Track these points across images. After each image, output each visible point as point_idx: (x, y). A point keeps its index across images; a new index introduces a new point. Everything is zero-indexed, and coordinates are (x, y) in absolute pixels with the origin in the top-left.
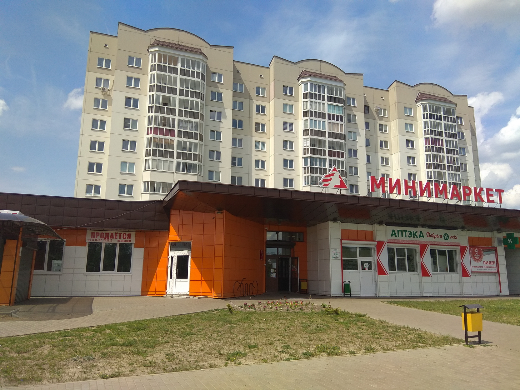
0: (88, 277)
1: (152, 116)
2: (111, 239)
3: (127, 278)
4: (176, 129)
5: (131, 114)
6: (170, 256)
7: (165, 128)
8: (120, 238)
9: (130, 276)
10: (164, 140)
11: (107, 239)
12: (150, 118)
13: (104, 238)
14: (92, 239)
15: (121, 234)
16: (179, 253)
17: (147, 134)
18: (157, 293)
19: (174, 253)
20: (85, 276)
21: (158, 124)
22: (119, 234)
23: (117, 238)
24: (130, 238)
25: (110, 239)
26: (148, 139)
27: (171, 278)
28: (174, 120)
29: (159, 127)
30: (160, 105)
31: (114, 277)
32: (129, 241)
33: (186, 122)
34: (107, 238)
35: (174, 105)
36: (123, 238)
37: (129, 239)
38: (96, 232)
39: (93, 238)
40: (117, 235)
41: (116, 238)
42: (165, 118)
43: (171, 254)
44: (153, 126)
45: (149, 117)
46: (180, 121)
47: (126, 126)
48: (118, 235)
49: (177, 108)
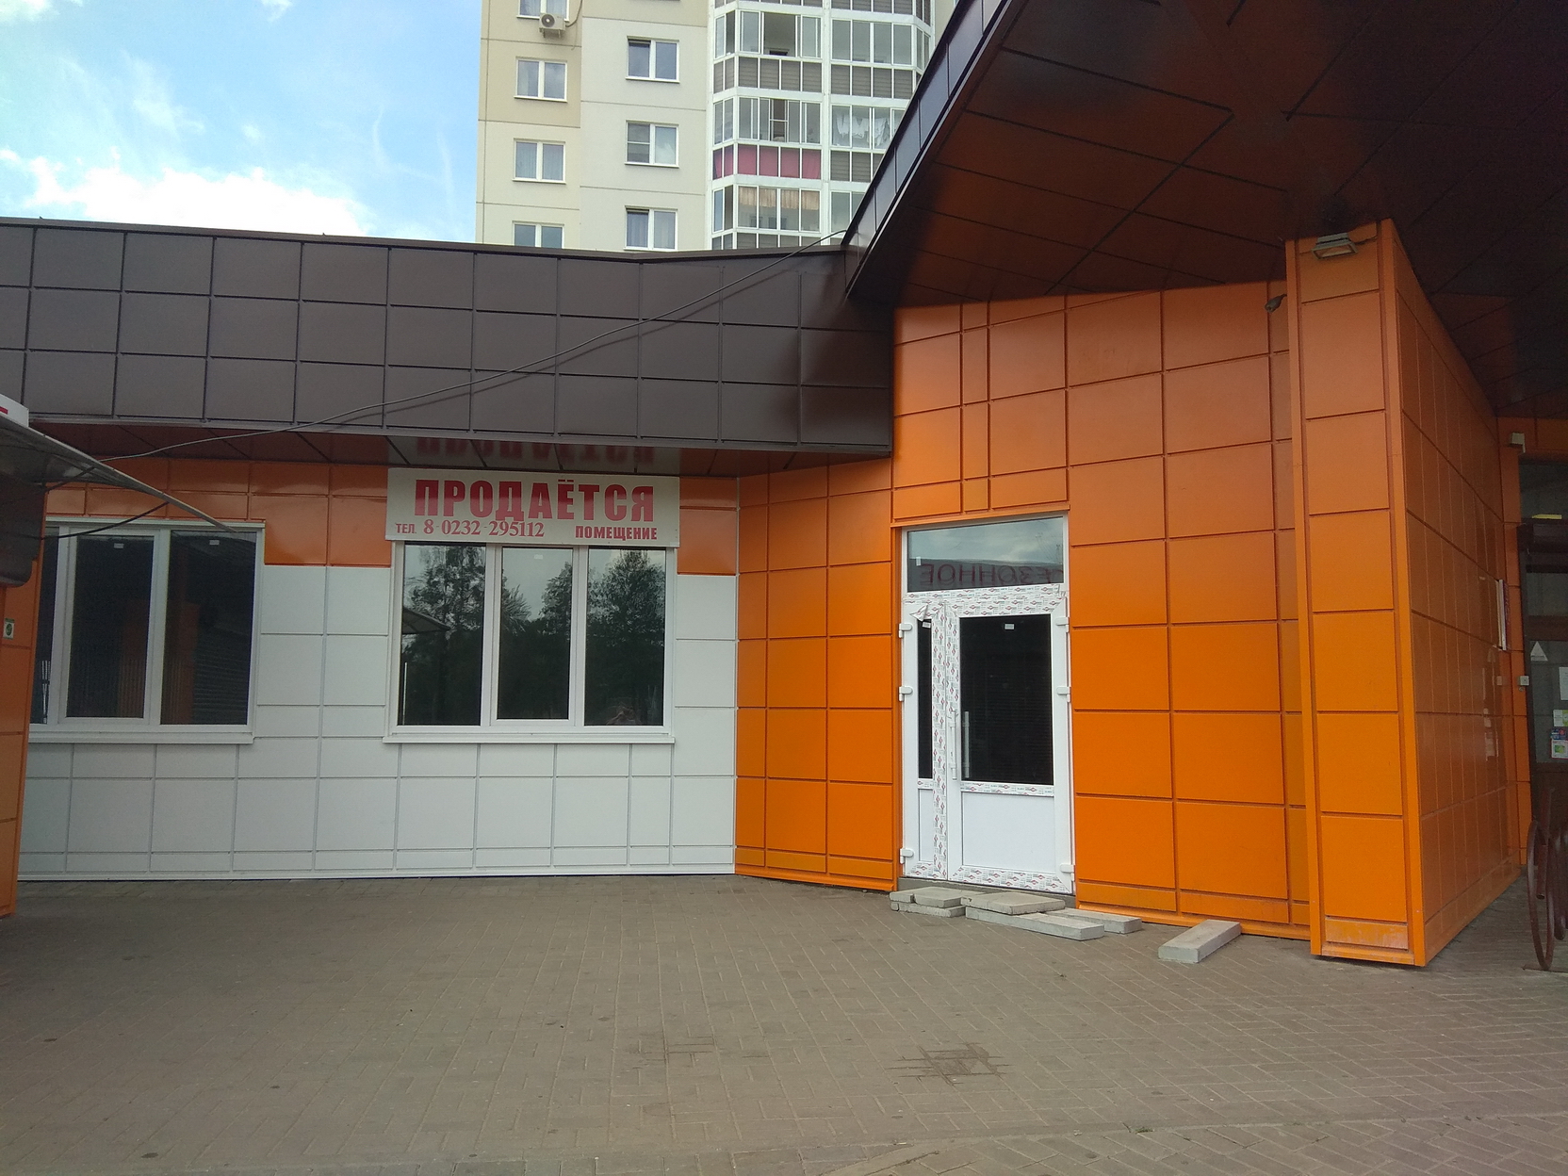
0: (412, 759)
1: (730, 103)
2: (534, 521)
3: (643, 760)
4: (826, 145)
5: (651, 103)
6: (908, 623)
7: (780, 145)
8: (589, 516)
9: (666, 753)
10: (779, 191)
11: (510, 520)
12: (722, 109)
13: (492, 517)
14: (420, 523)
15: (597, 488)
16: (973, 601)
17: (716, 176)
18: (836, 866)
19: (935, 603)
20: (394, 753)
21: (755, 130)
22: (582, 488)
23: (571, 516)
24: (649, 518)
25: (527, 520)
26: (717, 194)
27: (925, 770)
28: (814, 110)
29: (758, 143)
30: (760, 55)
31: (567, 759)
32: (646, 535)
33: (861, 114)
34: (510, 515)
35: (813, 45)
36: (610, 515)
37: (642, 524)
38: (441, 476)
39: (427, 517)
40: (570, 495)
41: (564, 515)
42: (779, 104)
43: (914, 605)
44: (735, 140)
45: (718, 106)
46: (839, 112)
47: (637, 155)
48: (577, 496)
49: (826, 59)
